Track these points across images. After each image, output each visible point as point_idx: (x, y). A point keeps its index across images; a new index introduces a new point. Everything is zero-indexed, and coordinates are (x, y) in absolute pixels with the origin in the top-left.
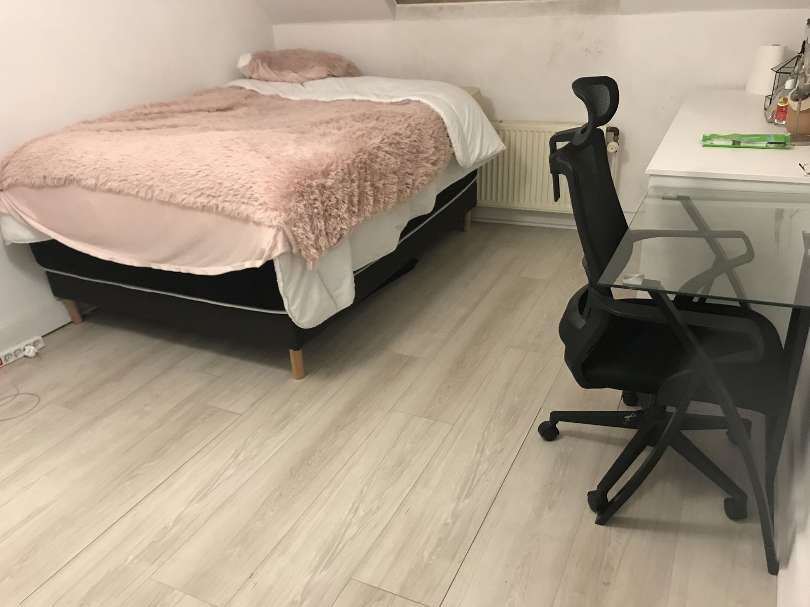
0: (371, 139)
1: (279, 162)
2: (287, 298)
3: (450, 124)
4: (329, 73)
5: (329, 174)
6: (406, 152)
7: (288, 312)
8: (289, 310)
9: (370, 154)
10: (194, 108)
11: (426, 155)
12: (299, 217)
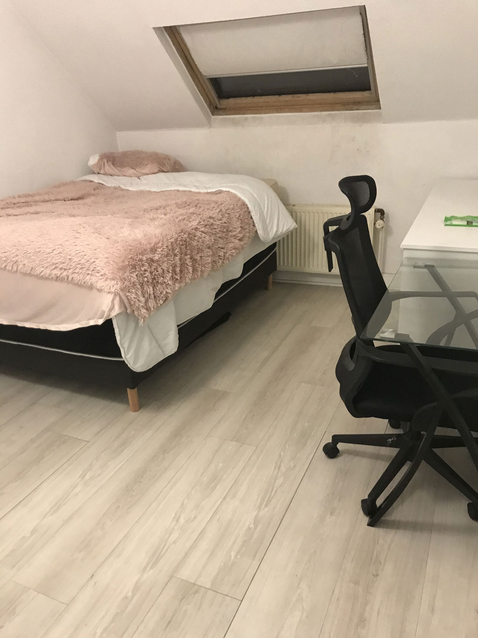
0: (190, 222)
1: (116, 242)
2: (124, 348)
3: (253, 209)
4: (159, 169)
5: (156, 251)
6: (218, 231)
7: (124, 359)
8: (126, 358)
9: (189, 234)
10: (52, 198)
11: (234, 233)
12: (132, 285)
